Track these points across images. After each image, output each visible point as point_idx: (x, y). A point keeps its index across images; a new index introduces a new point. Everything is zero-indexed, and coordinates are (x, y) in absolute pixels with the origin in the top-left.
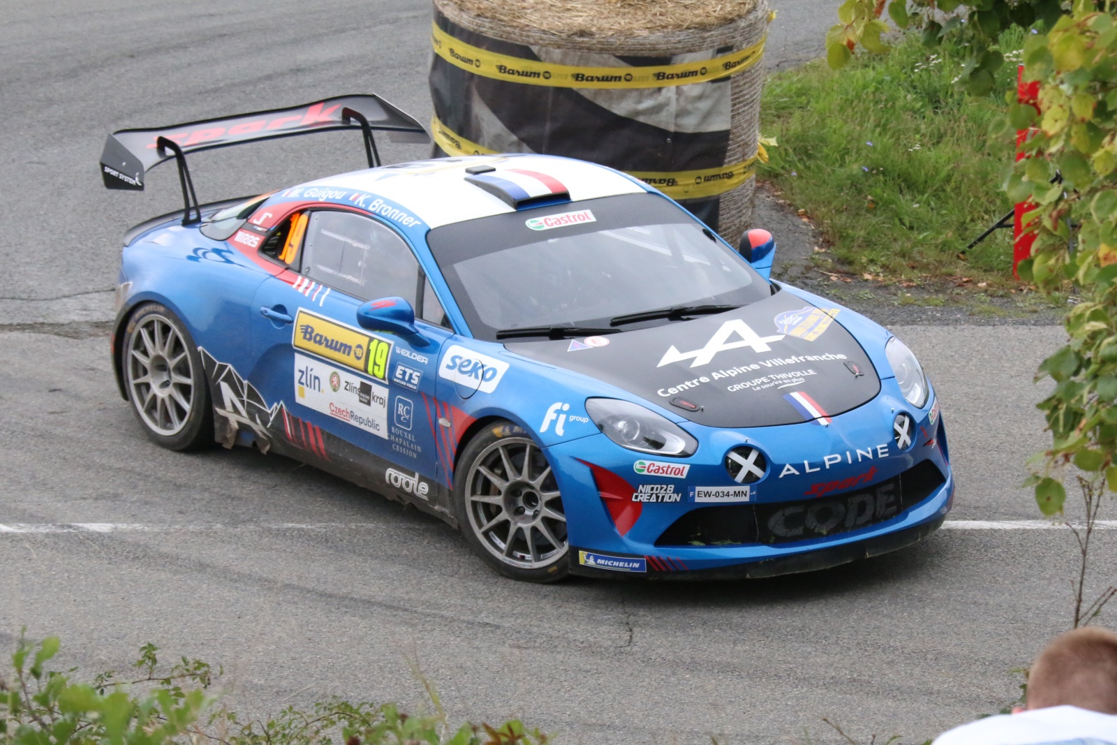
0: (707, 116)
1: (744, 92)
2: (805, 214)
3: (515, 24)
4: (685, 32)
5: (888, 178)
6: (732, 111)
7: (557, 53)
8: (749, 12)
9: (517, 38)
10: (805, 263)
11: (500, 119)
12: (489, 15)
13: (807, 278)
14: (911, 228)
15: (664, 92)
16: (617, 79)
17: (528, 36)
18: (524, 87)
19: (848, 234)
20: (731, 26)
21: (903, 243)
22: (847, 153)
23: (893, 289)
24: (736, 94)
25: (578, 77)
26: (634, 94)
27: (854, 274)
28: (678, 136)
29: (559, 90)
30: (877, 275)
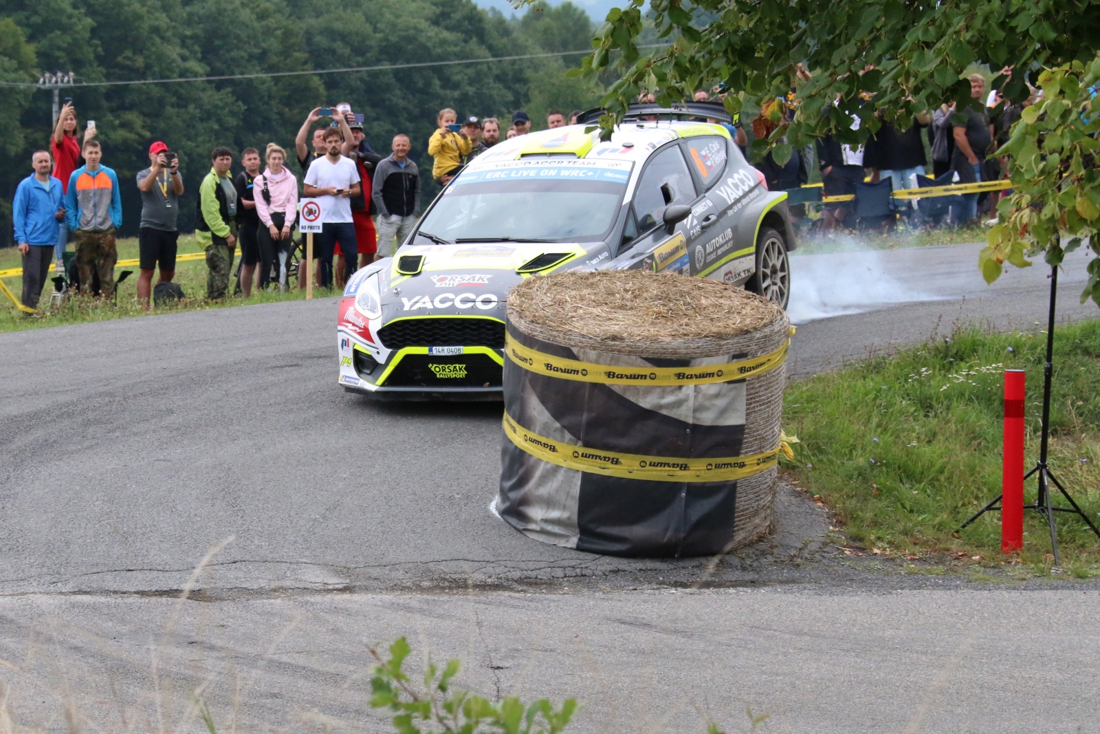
0: (723, 412)
1: (760, 394)
2: (820, 499)
3: (560, 329)
4: (703, 340)
5: (890, 470)
6: (748, 409)
7: (593, 354)
8: (765, 326)
9: (561, 341)
10: (822, 540)
11: (547, 409)
12: (540, 321)
13: (824, 552)
14: (911, 511)
15: (684, 389)
16: (643, 377)
17: (570, 339)
18: (567, 381)
19: (858, 516)
20: (746, 336)
21: (906, 524)
22: (854, 449)
23: (898, 561)
24: (751, 394)
25: (610, 375)
26: (658, 390)
27: (864, 549)
28: (696, 428)
29: (595, 386)
30: (884, 549)
